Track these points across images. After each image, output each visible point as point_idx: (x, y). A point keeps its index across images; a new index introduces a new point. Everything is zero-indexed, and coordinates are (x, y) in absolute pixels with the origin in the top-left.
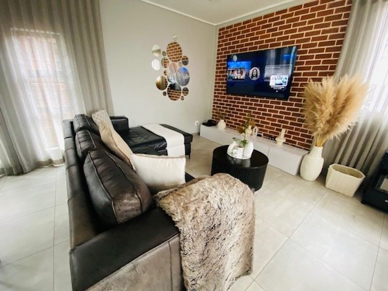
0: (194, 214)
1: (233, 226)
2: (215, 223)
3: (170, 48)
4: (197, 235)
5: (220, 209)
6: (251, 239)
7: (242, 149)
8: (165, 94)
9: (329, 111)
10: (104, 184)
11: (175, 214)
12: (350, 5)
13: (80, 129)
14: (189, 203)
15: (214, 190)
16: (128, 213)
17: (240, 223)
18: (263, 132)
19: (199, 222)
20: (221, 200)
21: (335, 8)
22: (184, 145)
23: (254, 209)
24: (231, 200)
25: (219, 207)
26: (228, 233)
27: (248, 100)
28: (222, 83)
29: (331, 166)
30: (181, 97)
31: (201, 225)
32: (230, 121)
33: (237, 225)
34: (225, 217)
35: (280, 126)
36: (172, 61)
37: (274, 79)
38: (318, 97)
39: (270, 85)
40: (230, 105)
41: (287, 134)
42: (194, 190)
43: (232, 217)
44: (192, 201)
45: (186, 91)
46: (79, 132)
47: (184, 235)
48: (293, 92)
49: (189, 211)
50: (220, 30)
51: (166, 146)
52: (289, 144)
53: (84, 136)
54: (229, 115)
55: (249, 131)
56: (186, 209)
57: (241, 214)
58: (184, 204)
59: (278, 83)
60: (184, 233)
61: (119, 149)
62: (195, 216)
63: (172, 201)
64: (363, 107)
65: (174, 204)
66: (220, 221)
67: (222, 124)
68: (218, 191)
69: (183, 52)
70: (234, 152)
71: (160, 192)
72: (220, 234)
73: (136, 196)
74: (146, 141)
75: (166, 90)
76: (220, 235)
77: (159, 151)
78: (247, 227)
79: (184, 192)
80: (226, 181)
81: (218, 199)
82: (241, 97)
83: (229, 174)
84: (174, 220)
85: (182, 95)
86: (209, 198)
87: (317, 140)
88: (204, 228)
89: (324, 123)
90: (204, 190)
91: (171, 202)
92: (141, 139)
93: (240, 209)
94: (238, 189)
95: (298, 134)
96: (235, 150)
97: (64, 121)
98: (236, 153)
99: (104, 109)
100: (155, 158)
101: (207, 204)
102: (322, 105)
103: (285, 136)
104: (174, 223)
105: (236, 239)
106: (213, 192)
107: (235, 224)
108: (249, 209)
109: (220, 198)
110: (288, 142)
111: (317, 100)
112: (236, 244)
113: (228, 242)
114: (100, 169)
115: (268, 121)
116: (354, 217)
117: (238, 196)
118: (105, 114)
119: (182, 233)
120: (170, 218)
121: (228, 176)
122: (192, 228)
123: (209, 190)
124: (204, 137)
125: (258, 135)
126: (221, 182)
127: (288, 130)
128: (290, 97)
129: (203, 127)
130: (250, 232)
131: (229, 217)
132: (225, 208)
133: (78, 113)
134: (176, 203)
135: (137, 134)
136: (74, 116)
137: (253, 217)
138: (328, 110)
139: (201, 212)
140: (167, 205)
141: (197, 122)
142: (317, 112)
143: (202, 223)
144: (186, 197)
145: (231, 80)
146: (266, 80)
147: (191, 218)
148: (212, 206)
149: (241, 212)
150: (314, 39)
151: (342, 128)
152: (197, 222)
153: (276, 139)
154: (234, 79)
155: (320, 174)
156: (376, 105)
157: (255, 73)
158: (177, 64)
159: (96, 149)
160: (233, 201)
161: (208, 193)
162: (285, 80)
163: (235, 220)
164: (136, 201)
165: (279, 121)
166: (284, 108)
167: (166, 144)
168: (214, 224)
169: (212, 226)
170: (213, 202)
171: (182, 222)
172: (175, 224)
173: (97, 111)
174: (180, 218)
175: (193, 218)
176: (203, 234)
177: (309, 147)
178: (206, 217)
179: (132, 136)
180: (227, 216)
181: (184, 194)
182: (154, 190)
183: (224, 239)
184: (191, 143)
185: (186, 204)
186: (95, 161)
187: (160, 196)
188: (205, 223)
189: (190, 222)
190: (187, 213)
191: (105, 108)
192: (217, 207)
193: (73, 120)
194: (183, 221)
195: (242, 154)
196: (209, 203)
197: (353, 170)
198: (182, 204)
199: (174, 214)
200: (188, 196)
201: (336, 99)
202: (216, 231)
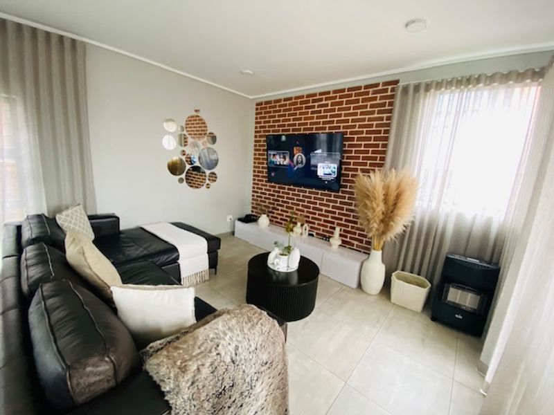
0: (195, 376)
1: (253, 385)
2: (225, 384)
3: (190, 121)
4: (196, 408)
5: (233, 362)
6: (284, 397)
7: (286, 257)
8: (181, 181)
9: (381, 210)
10: (59, 343)
11: (166, 380)
12: (393, 93)
13: (32, 241)
14: (190, 360)
15: (229, 334)
16: (93, 388)
17: (264, 377)
18: (315, 231)
19: (200, 387)
20: (237, 348)
21: (379, 95)
22: (207, 255)
23: (284, 354)
24: (250, 346)
25: (232, 359)
26: (246, 396)
27: (295, 190)
28: (263, 168)
29: (393, 274)
30: (205, 185)
31: (203, 392)
32: (275, 215)
33: (260, 382)
34: (241, 373)
35: (333, 223)
36: (193, 138)
37: (322, 168)
38: (368, 193)
39: (319, 174)
40: (274, 195)
41: (342, 233)
42: (200, 338)
43: (251, 371)
44: (195, 356)
45: (213, 177)
46: (29, 248)
47: (177, 411)
48: (344, 184)
49: (188, 372)
50: (257, 105)
51: (178, 258)
52: (345, 247)
53: (36, 255)
54: (274, 208)
55: (298, 229)
56: (183, 369)
57: (266, 363)
58: (181, 363)
59: (327, 172)
60: (176, 408)
61: (96, 274)
62: (196, 378)
63: (165, 360)
64: (417, 203)
65: (167, 365)
66: (233, 381)
67: (264, 220)
68: (235, 335)
69: (208, 128)
70: (275, 263)
71: (151, 345)
72: (233, 399)
73: (107, 359)
74: (145, 252)
75: (183, 176)
76: (234, 402)
77: (163, 268)
78: (276, 381)
79: (185, 342)
80: (248, 317)
81: (231, 348)
82: (287, 187)
83: (255, 305)
84: (163, 389)
85: (207, 182)
86: (220, 347)
87: (375, 242)
88: (207, 395)
89: (378, 222)
90: (215, 337)
91: (163, 361)
92: (137, 250)
93: (265, 357)
94: (263, 328)
95: (355, 234)
96: (277, 260)
97: (5, 225)
98: (277, 264)
99: (79, 205)
100: (149, 289)
101: (215, 358)
102: (372, 201)
103: (341, 235)
104: (163, 394)
105: (261, 402)
106: (227, 338)
107: (257, 380)
108: (277, 354)
109: (236, 346)
110: (344, 244)
111: (367, 197)
112: (260, 409)
113: (247, 409)
114: (56, 316)
115: (320, 217)
116: (423, 340)
117: (261, 339)
118: (81, 214)
119: (174, 409)
120: (159, 387)
121: (253, 309)
122: (189, 399)
123: (222, 335)
124: (240, 237)
125: (310, 235)
126: (242, 320)
127: (343, 228)
128: (341, 189)
129: (239, 225)
130: (282, 388)
131: (246, 372)
132: (241, 360)
133: (33, 212)
134: (170, 361)
135: (134, 242)
136: (26, 216)
137: (285, 365)
138: (379, 209)
139: (206, 371)
140: (156, 367)
141: (231, 217)
142: (369, 210)
143: (205, 388)
144: (186, 351)
145: (273, 166)
146: (313, 169)
147: (190, 383)
148: (222, 359)
149: (265, 362)
150: (360, 126)
151: (398, 228)
152: (198, 388)
153: (331, 240)
154: (276, 165)
155: (384, 285)
156: (430, 201)
157: (300, 160)
158: (200, 142)
159: (54, 279)
160: (253, 348)
161: (219, 341)
162: (334, 170)
163: (257, 374)
164: (107, 367)
165: (332, 218)
166: (336, 202)
167: (178, 256)
168: (223, 387)
169: (220, 391)
170: (226, 353)
171: (175, 391)
172: (164, 396)
173: (67, 208)
174: (172, 386)
175: (193, 383)
176: (206, 405)
177: (369, 249)
178: (211, 378)
179: (123, 245)
180: (244, 372)
181: (185, 346)
182: (142, 341)
183: (241, 406)
184: (218, 251)
185: (186, 361)
186: (50, 302)
187: (151, 350)
188: (210, 387)
189: (187, 389)
190: (183, 377)
191: (82, 203)
192: (230, 360)
193: (21, 222)
194: (177, 390)
195: (286, 265)
196: (219, 356)
197: (418, 278)
198: (179, 363)
199: (164, 381)
200: (190, 348)
201: (386, 195)
202: (227, 396)
